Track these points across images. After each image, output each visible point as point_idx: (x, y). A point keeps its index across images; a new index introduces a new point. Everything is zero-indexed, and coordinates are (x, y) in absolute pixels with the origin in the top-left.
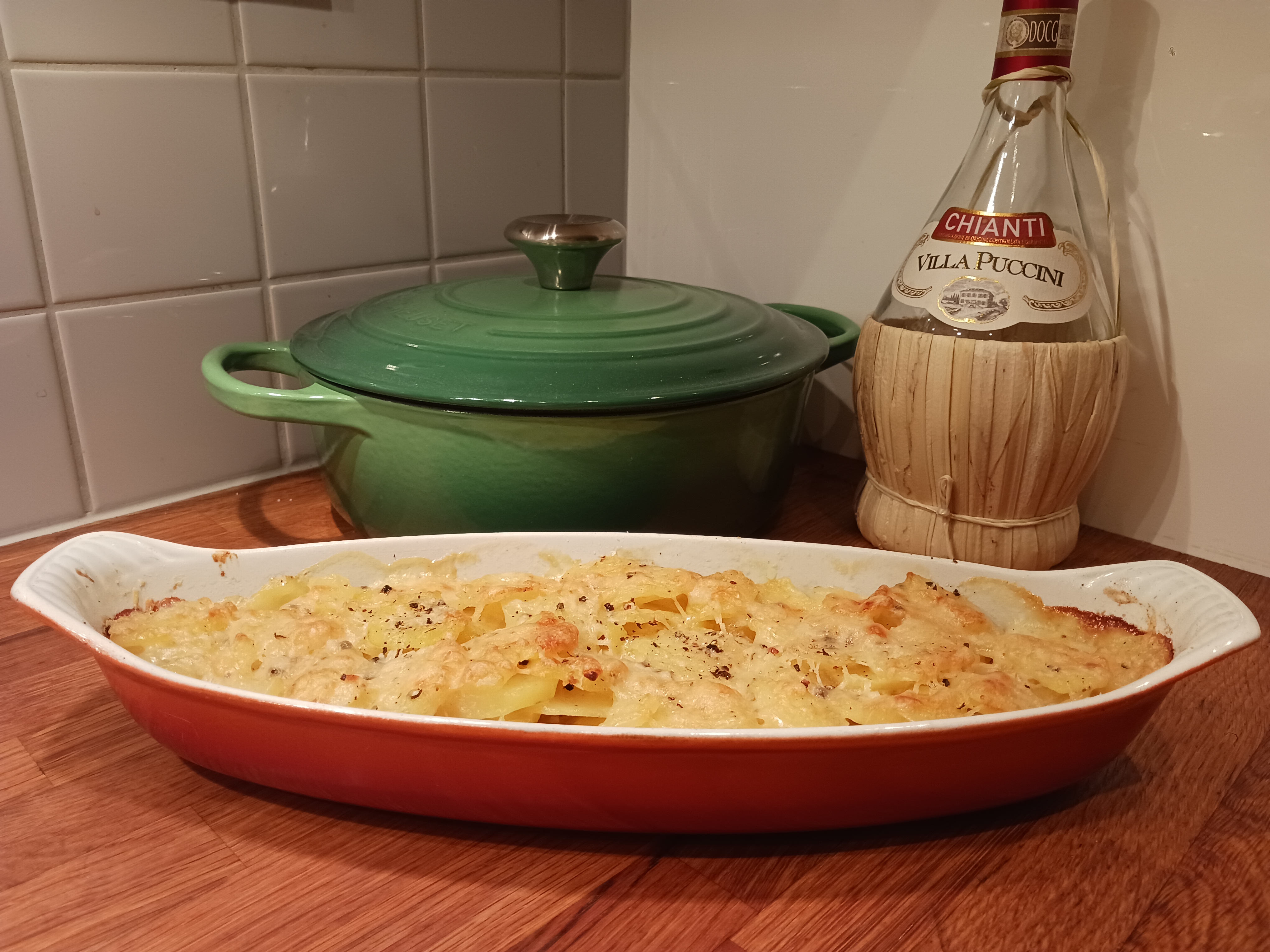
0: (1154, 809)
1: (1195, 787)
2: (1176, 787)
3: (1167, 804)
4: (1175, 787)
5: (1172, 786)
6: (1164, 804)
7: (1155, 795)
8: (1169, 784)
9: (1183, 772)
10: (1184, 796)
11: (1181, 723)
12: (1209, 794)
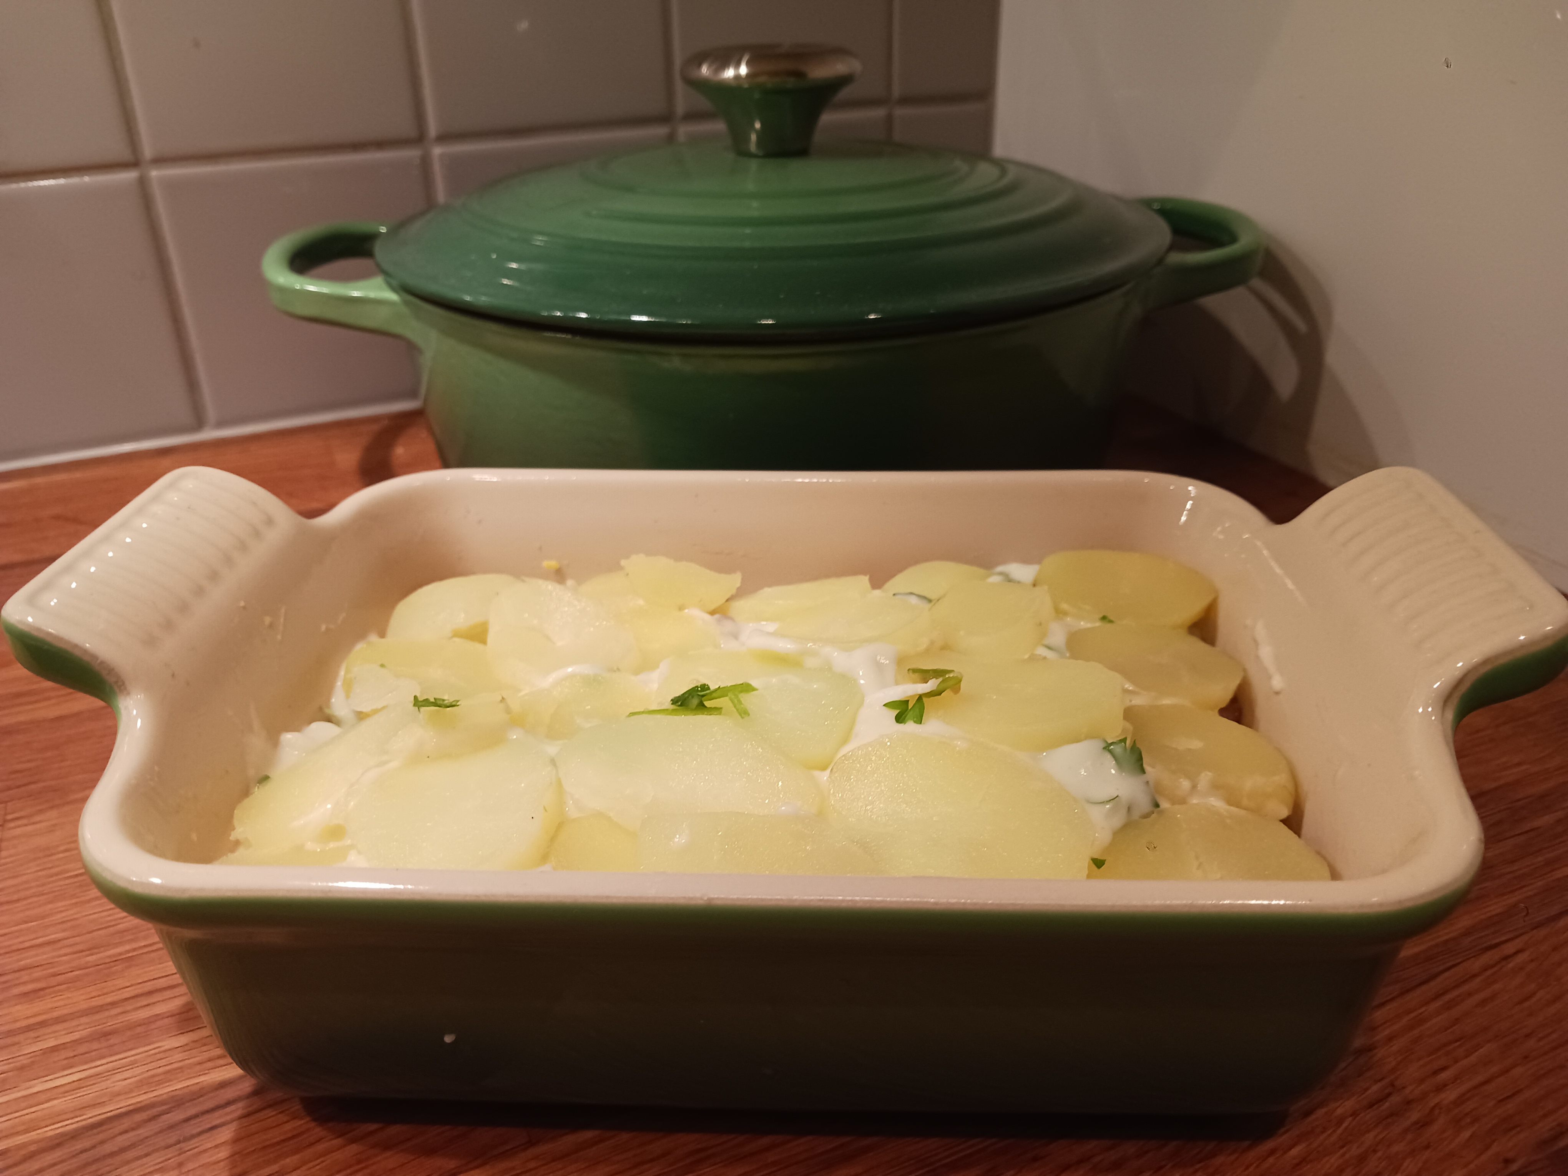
0: (1347, 1156)
1: (1466, 1134)
2: (1422, 1126)
3: (1379, 1154)
4: (1423, 1124)
5: (1416, 1123)
6: (1375, 1151)
7: (1369, 1131)
8: (1414, 1116)
9: (1461, 1100)
10: (1427, 1147)
11: (1526, 1004)
12: (1484, 1157)
